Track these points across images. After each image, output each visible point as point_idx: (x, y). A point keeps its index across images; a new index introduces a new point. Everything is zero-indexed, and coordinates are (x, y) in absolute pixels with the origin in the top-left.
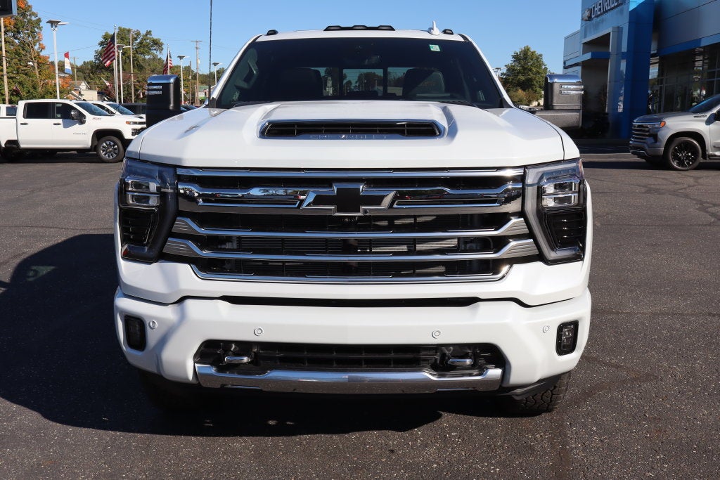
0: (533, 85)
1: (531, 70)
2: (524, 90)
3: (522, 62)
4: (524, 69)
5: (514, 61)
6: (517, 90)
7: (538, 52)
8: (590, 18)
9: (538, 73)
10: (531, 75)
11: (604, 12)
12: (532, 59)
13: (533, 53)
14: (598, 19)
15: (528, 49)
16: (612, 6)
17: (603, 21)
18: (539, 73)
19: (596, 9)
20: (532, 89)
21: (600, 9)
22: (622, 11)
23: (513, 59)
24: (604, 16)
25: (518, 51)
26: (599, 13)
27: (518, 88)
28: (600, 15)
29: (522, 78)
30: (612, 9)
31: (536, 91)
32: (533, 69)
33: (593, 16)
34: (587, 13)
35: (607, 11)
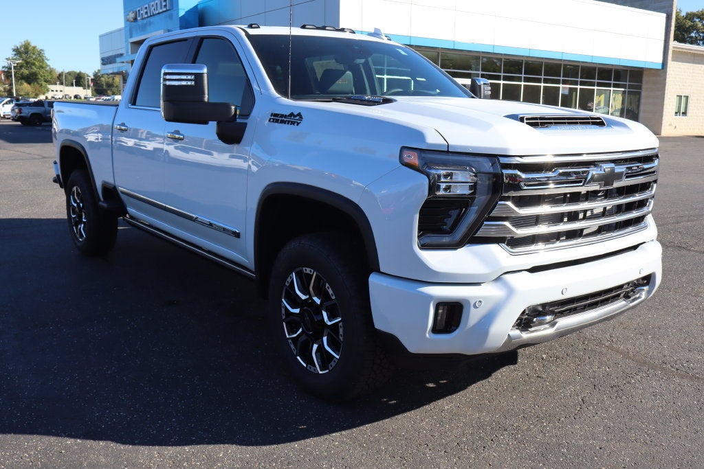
0: (38, 78)
1: (34, 64)
2: (29, 83)
3: (24, 56)
4: (27, 63)
5: (15, 55)
6: (22, 84)
7: (39, 48)
8: (135, 19)
9: (41, 67)
10: (35, 69)
11: (151, 16)
12: (34, 54)
13: (34, 48)
14: (145, 21)
15: (29, 44)
16: (161, 11)
17: (150, 23)
18: (43, 68)
19: (141, 12)
20: (38, 83)
21: (146, 13)
22: (171, 17)
23: (14, 53)
24: (152, 19)
25: (18, 45)
26: (146, 16)
27: (23, 81)
28: (145, 18)
29: (26, 72)
30: (159, 13)
31: (41, 85)
32: (36, 63)
33: (139, 18)
34: (132, 15)
35: (154, 15)
